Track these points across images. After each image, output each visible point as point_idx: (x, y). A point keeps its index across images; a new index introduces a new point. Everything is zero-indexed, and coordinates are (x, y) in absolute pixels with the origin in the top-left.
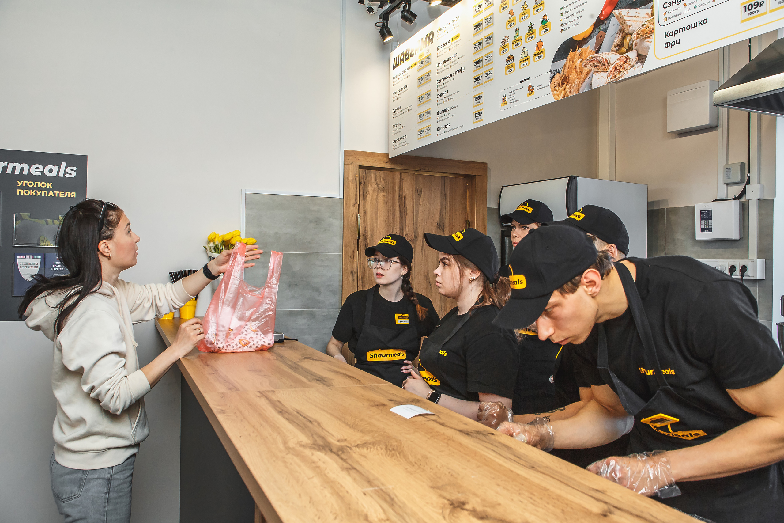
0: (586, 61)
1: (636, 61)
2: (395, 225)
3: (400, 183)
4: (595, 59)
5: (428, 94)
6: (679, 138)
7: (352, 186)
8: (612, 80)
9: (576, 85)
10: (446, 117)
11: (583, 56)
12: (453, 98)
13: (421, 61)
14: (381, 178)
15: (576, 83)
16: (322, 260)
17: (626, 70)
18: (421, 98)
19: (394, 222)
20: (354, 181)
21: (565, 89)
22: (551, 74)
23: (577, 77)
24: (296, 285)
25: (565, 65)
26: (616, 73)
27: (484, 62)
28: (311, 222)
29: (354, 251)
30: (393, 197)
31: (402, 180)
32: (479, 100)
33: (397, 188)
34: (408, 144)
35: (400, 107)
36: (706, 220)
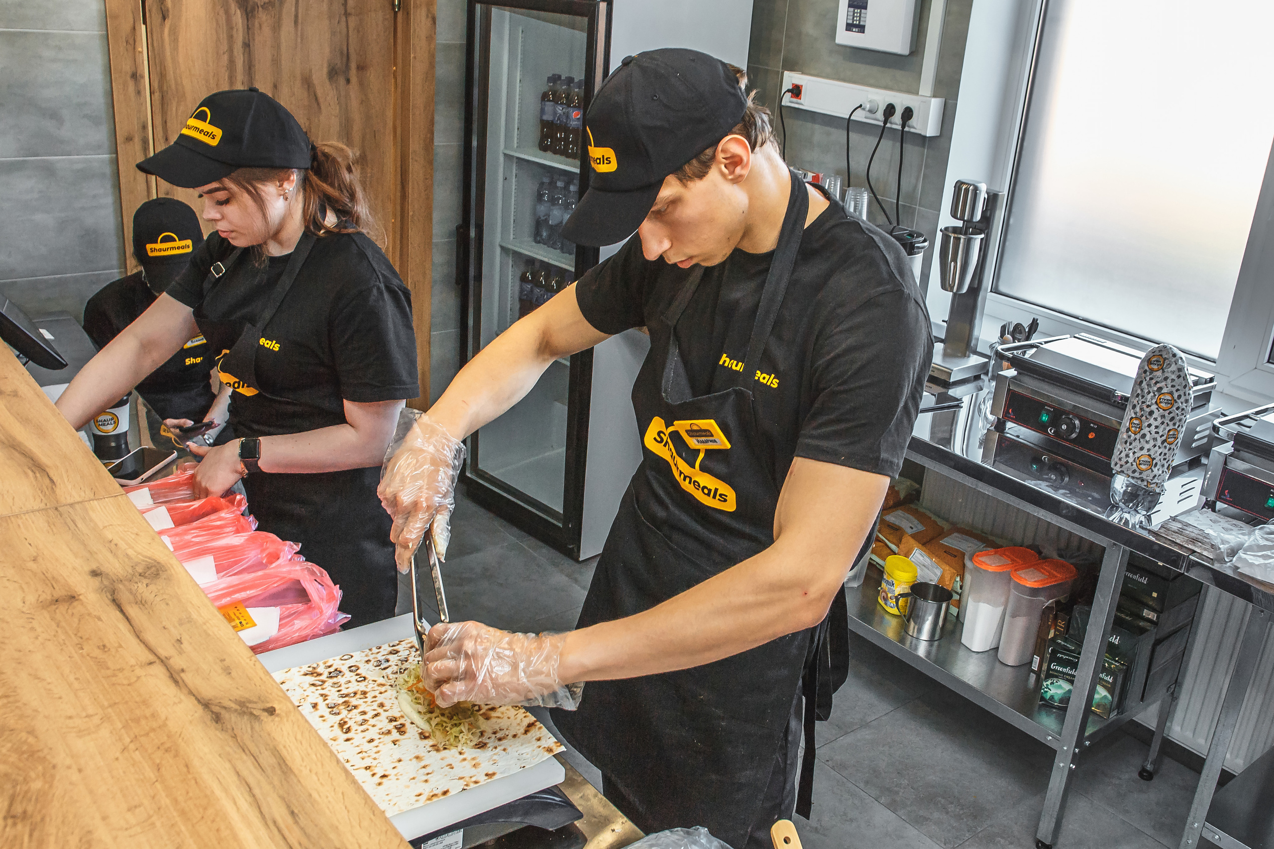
16: (56, 46)
29: (134, 28)
36: (858, 8)
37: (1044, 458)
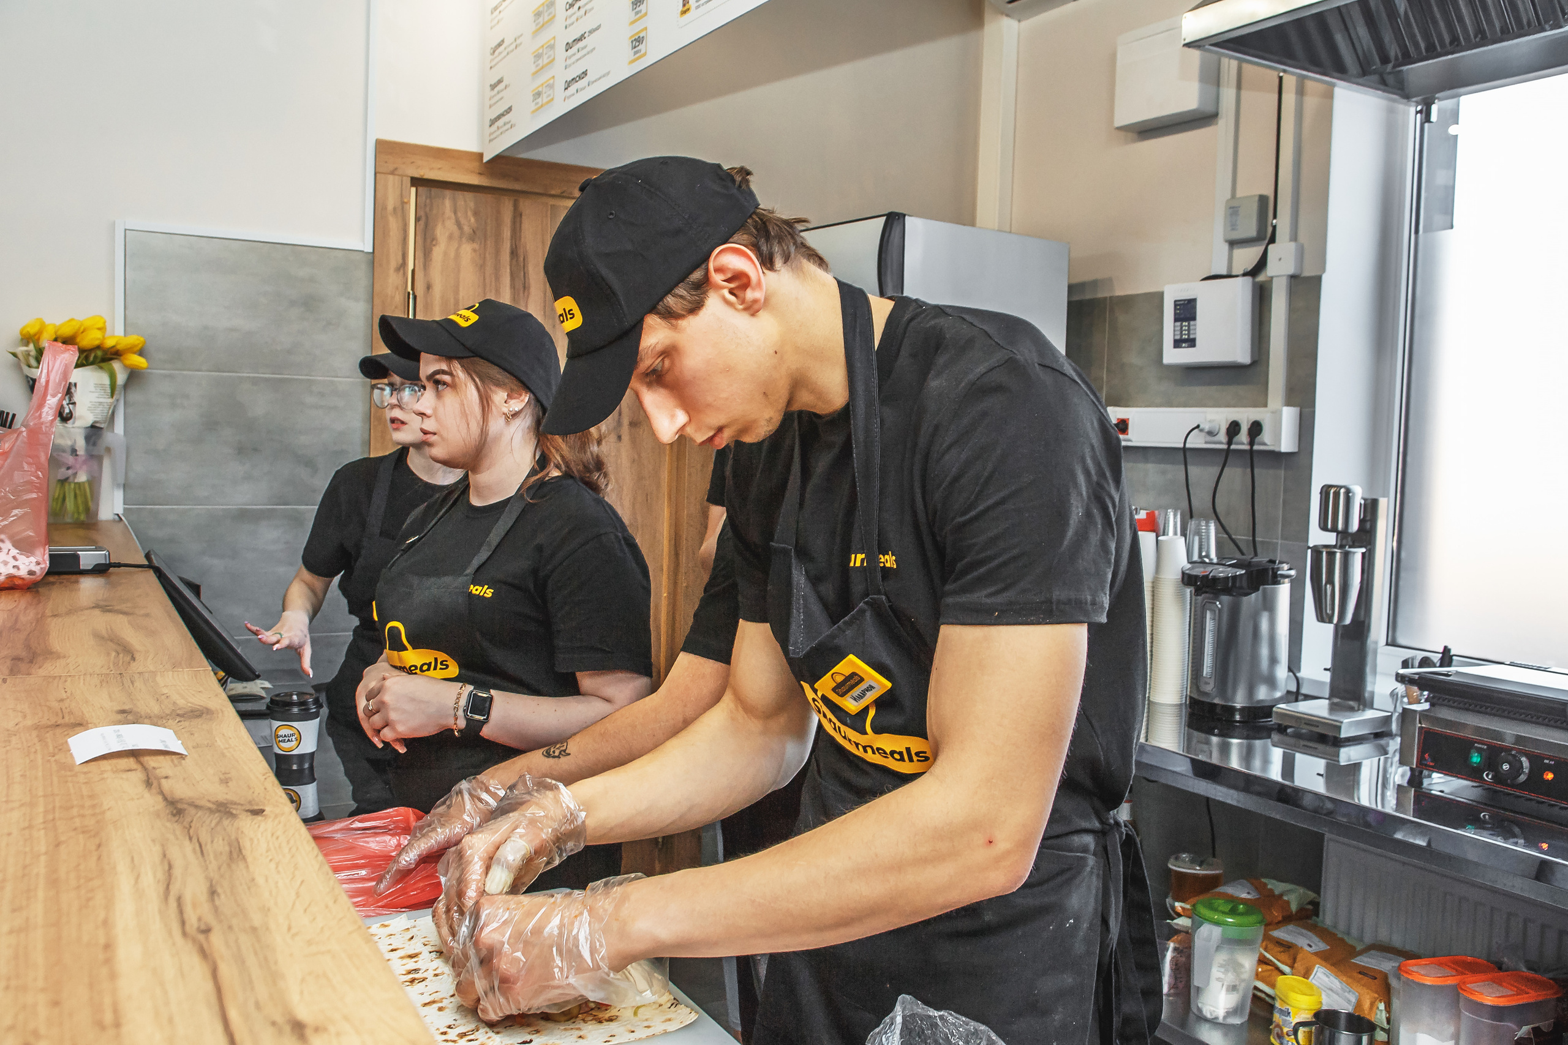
3: (514, 222)
5: (551, 4)
10: (581, 54)
12: (593, 8)
14: (469, 210)
16: (319, 393)
18: (538, 15)
24: (255, 450)
28: (293, 303)
30: (497, 254)
31: (517, 216)
32: (639, 6)
33: (507, 233)
34: (514, 125)
35: (503, 41)
36: (1186, 321)
37: (1484, 816)
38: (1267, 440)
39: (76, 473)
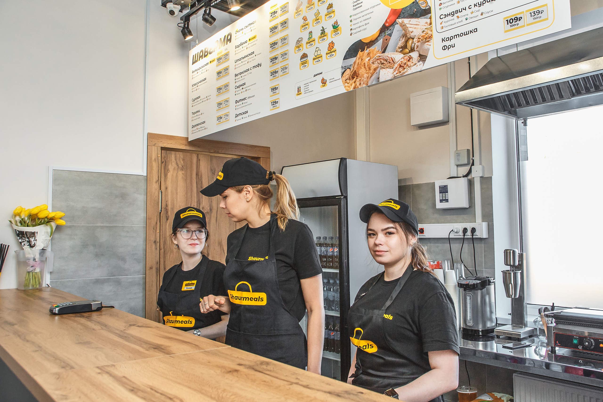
0: (374, 59)
1: (418, 60)
2: (193, 200)
3: (197, 163)
4: (382, 58)
5: (227, 86)
6: (420, 130)
7: (155, 165)
8: (397, 75)
9: (366, 78)
10: (244, 105)
11: (371, 55)
12: (250, 89)
13: (219, 57)
14: (181, 159)
15: (365, 77)
16: (127, 231)
17: (410, 67)
18: (219, 89)
19: (191, 197)
20: (157, 160)
21: (355, 82)
22: (343, 69)
23: (366, 72)
24: (102, 255)
25: (355, 63)
26: (401, 69)
27: (280, 59)
28: (117, 196)
29: (157, 223)
30: (191, 175)
31: (198, 160)
32: (275, 90)
33: (195, 167)
34: (207, 128)
35: (200, 97)
36: (444, 193)
37: (580, 361)
38: (478, 234)
39: (36, 268)
